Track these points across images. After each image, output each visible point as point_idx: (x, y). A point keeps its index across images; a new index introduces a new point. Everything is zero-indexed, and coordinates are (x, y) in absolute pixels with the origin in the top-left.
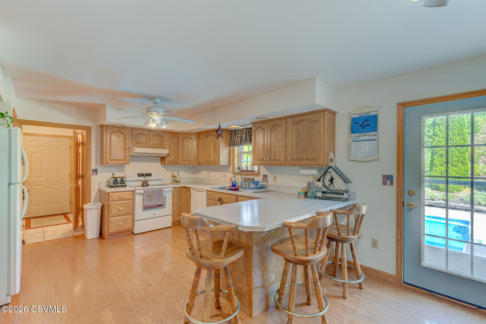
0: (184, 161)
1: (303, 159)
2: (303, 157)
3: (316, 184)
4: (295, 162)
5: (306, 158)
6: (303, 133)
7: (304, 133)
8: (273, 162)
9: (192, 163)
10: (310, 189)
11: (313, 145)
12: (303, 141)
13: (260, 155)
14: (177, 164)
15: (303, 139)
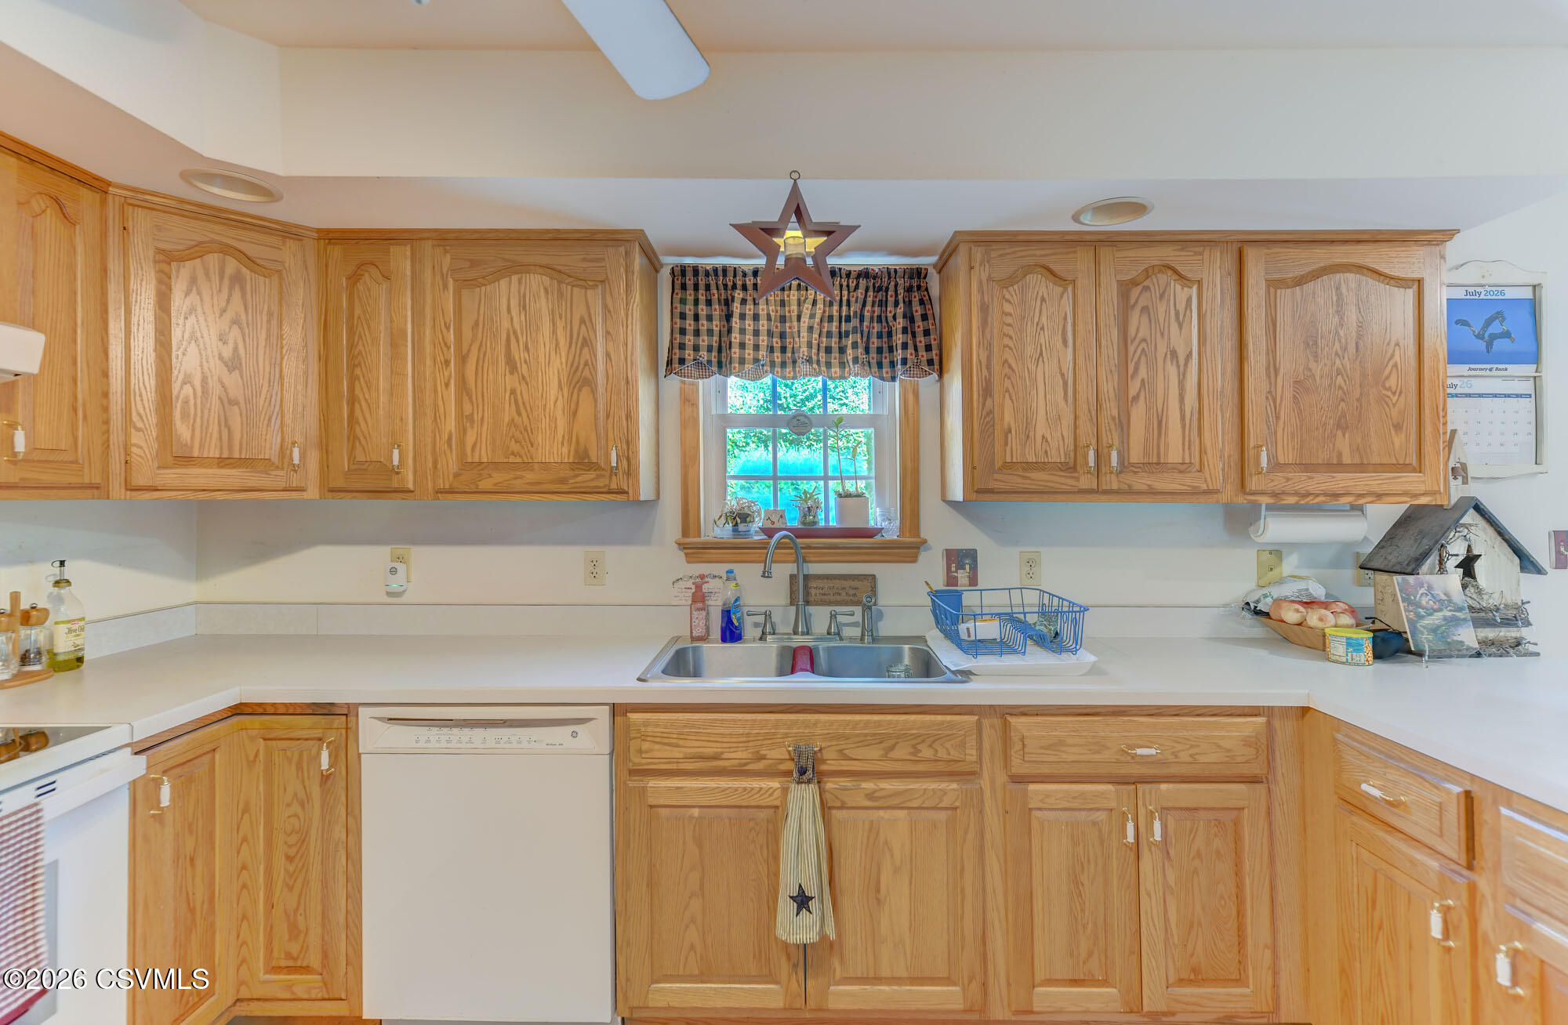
0: (185, 460)
1: (1339, 466)
2: (1340, 454)
3: (1435, 586)
4: (1288, 479)
5: (1357, 460)
6: (1337, 332)
7: (1342, 333)
8: (1141, 482)
9: (282, 485)
10: (1421, 617)
11: (1394, 399)
12: (1339, 373)
13: (1039, 439)
14: (97, 489)
15: (1338, 362)
